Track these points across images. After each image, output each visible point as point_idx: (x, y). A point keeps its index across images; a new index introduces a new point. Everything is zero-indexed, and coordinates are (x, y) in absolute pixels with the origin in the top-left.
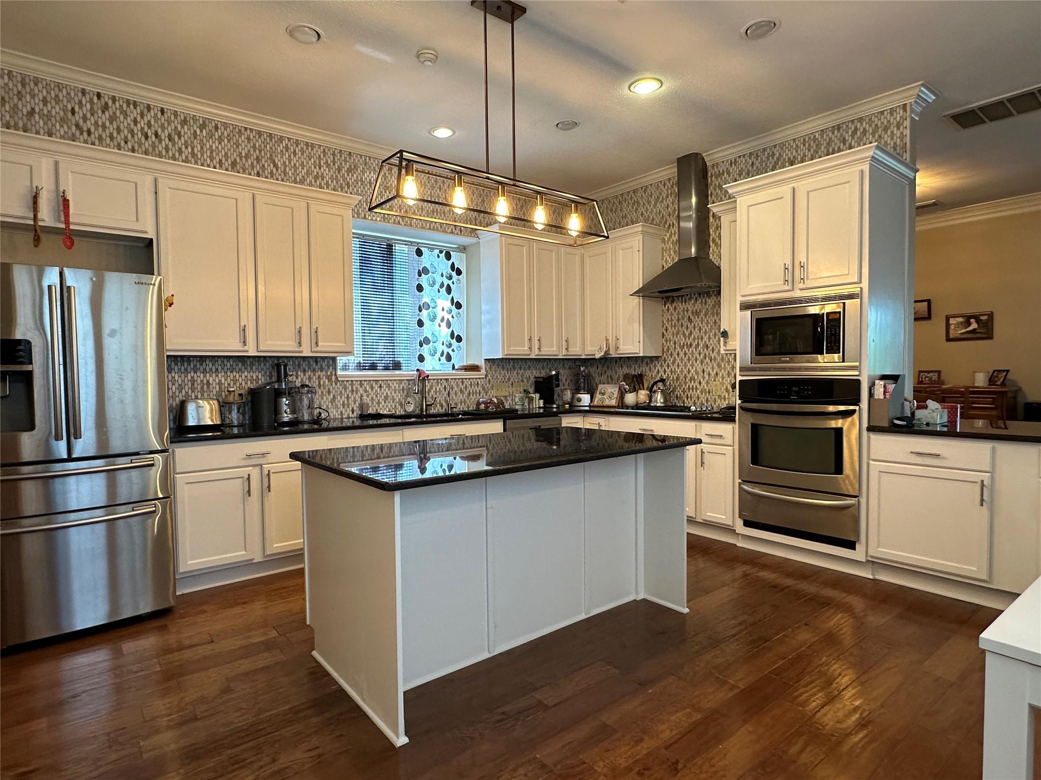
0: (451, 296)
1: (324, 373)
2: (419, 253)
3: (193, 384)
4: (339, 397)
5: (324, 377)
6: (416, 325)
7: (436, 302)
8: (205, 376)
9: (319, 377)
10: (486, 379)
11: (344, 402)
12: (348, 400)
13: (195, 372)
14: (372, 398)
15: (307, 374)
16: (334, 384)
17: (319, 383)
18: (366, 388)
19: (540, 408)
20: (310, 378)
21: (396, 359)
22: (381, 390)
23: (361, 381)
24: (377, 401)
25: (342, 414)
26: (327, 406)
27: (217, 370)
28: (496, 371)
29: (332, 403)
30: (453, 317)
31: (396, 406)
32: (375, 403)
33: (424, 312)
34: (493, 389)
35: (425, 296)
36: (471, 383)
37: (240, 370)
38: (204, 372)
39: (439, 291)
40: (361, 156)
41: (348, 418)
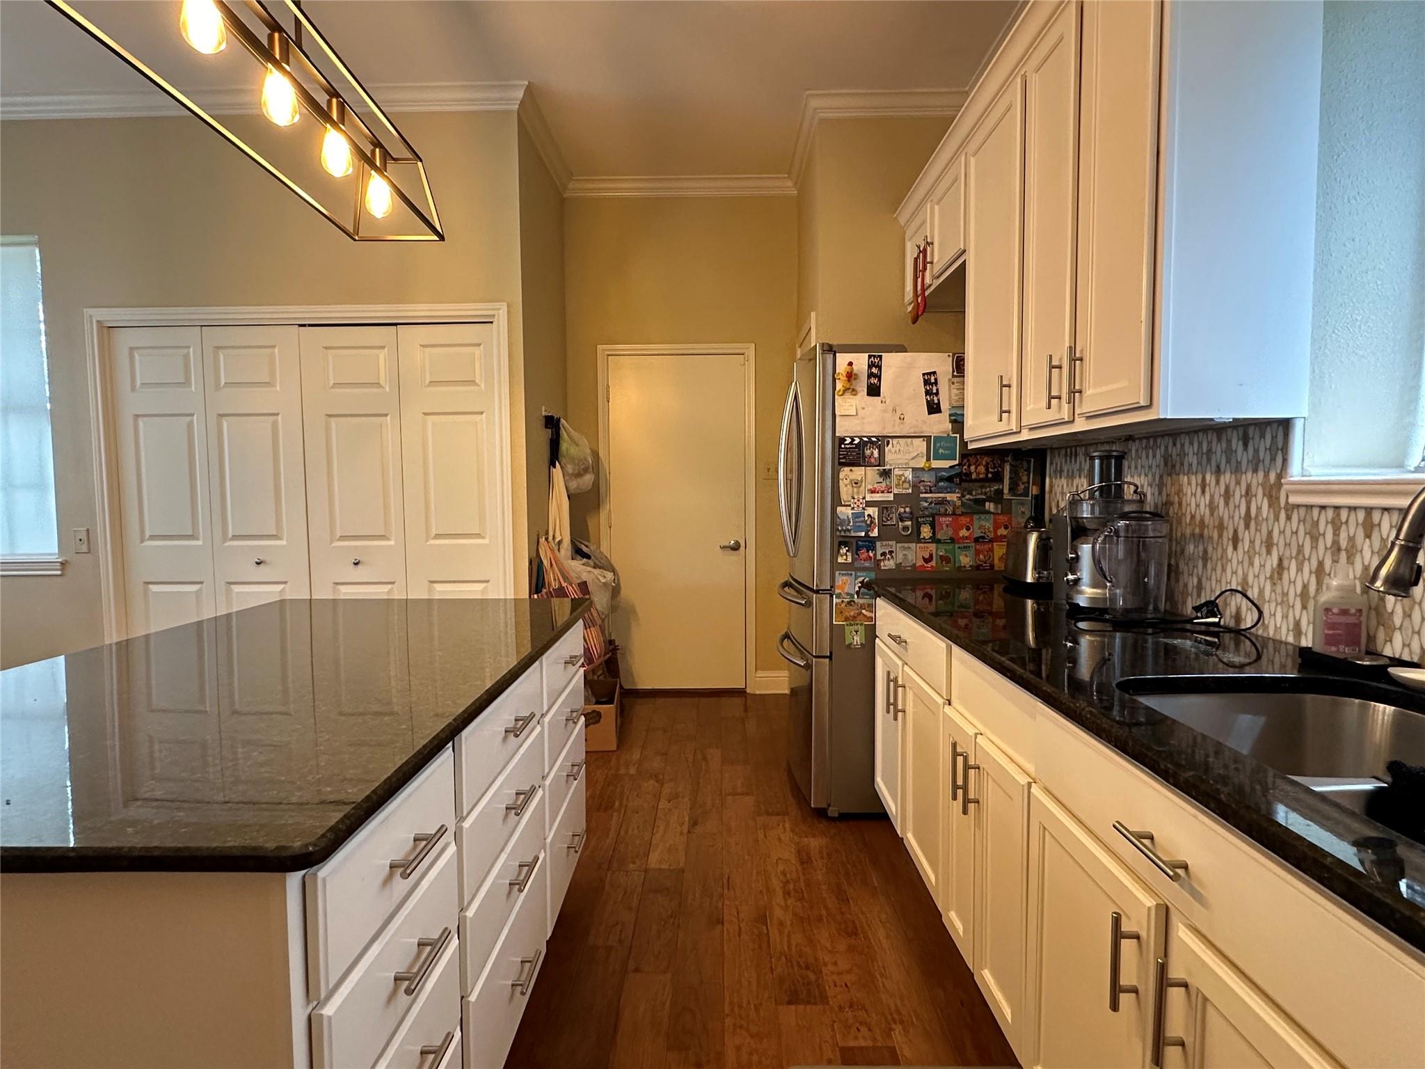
1: (1261, 474)
4: (1294, 565)
5: (1260, 492)
9: (1249, 488)
11: (1305, 587)
15: (1222, 481)
16: (1282, 515)
17: (1249, 508)
20: (1227, 495)
23: (1369, 510)
26: (1261, 592)
29: (1274, 584)
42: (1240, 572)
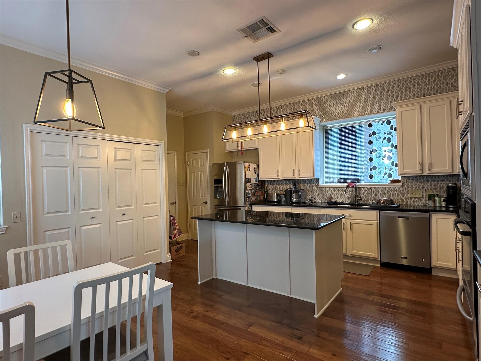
0: (391, 143)
1: (315, 184)
2: (370, 125)
3: (276, 188)
4: (320, 194)
5: (315, 186)
6: (368, 161)
7: (381, 148)
8: (278, 186)
9: (313, 186)
10: (403, 187)
11: (322, 196)
12: (324, 195)
13: (276, 184)
14: (334, 195)
15: (308, 185)
16: (318, 189)
17: (313, 188)
18: (331, 191)
19: (444, 207)
20: (309, 187)
21: (357, 177)
22: (338, 192)
23: (329, 188)
24: (336, 196)
25: (321, 201)
26: (316, 197)
27: (281, 184)
28: (411, 183)
29: (318, 196)
30: (393, 154)
31: (346, 199)
32: (335, 197)
33: (373, 154)
34: (408, 193)
35: (374, 146)
36: (391, 189)
37: (288, 183)
38: (278, 184)
39: (383, 142)
40: (329, 95)
41: (324, 203)
42: (312, 195)
